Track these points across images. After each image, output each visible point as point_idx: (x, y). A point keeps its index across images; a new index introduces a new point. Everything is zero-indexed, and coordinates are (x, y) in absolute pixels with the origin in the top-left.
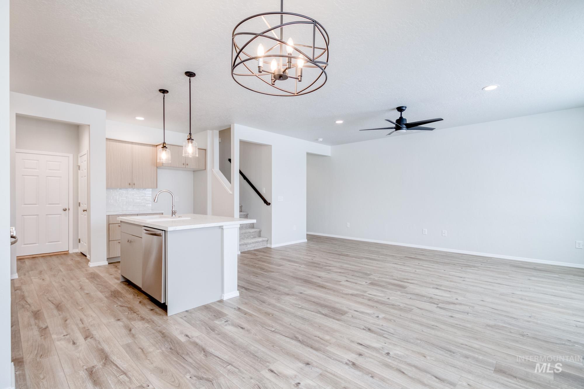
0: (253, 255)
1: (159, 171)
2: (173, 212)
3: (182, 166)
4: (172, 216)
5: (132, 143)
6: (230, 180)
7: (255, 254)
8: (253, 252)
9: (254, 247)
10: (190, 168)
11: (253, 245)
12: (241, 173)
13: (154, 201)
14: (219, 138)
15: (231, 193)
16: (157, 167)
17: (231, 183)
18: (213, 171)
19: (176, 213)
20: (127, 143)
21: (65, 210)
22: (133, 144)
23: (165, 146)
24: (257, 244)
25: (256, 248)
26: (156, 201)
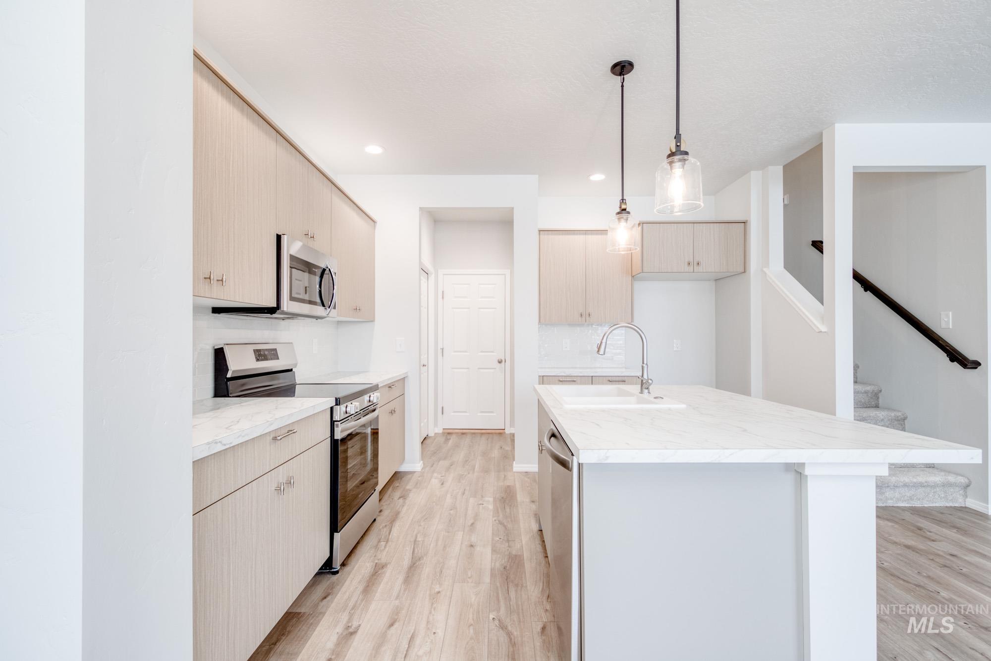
0: (913, 531)
1: (638, 285)
2: (644, 381)
3: (687, 269)
4: (642, 392)
5: (586, 232)
6: (819, 296)
7: (920, 529)
8: (908, 516)
9: (911, 498)
10: (705, 271)
11: (908, 493)
12: (857, 277)
13: (598, 351)
14: (784, 195)
15: (823, 328)
16: (633, 277)
17: (823, 305)
18: (766, 273)
19: (651, 384)
20: (577, 234)
21: (500, 362)
22: (588, 234)
23: (625, 210)
24: (921, 490)
25: (917, 504)
26: (602, 352)
